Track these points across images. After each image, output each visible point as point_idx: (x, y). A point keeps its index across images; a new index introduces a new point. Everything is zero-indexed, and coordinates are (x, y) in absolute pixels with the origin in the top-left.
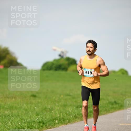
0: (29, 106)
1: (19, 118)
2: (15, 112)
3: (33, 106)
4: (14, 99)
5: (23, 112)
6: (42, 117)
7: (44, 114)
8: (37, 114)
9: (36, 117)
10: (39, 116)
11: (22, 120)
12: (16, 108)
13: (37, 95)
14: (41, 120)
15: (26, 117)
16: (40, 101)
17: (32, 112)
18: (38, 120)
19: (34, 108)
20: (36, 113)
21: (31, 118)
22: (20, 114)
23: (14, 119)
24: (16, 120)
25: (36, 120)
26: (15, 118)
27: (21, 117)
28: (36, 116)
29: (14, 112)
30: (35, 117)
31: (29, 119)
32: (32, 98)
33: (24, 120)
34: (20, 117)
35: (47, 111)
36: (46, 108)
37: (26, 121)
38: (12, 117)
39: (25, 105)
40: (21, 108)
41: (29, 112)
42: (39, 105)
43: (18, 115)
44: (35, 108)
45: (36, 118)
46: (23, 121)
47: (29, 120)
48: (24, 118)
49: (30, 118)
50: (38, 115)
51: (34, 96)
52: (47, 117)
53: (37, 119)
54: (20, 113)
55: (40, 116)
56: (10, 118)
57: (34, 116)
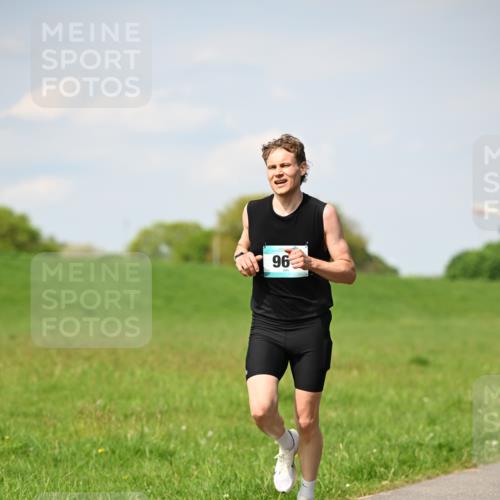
0: (405, 394)
1: (371, 433)
2: (359, 412)
3: (419, 393)
4: (355, 373)
5: (384, 413)
6: (447, 431)
7: (454, 420)
8: (432, 421)
9: (428, 429)
10: (438, 428)
11: (382, 438)
12: (362, 399)
13: (431, 358)
14: (442, 440)
15: (396, 431)
16: (439, 377)
17: (414, 413)
18: (433, 438)
19: (421, 399)
20: (429, 415)
21: (411, 433)
22: (376, 421)
23: (355, 435)
24: (362, 439)
25: (427, 439)
26: (359, 435)
27: (379, 431)
28: (429, 424)
29: (356, 413)
30: (424, 429)
31: (406, 436)
32: (414, 367)
33: (389, 440)
34: (376, 431)
35: (462, 411)
36: (460, 401)
37: (393, 441)
38: (351, 429)
39: (392, 392)
40: (379, 399)
41: (404, 413)
42: (439, 390)
43: (371, 425)
44: (426, 400)
45: (428, 433)
46: (387, 443)
47: (404, 438)
48: (388, 432)
49: (408, 433)
50: (435, 424)
51: (422, 362)
52: (464, 430)
53: (432, 435)
54: (376, 415)
55: (442, 427)
56: (344, 434)
57: (421, 427)
